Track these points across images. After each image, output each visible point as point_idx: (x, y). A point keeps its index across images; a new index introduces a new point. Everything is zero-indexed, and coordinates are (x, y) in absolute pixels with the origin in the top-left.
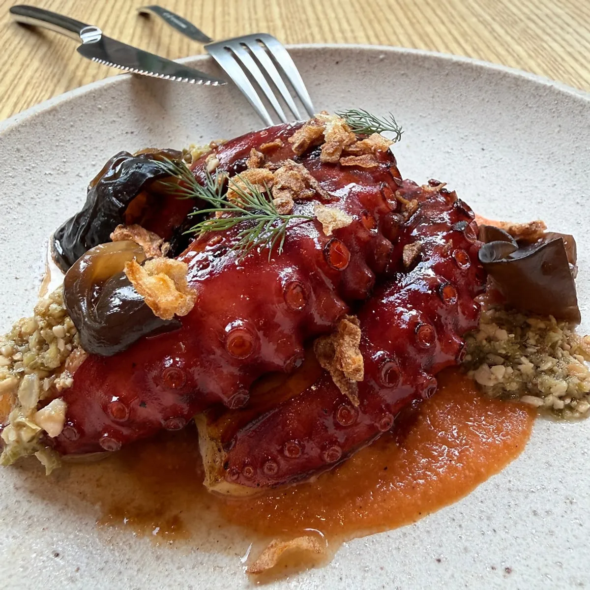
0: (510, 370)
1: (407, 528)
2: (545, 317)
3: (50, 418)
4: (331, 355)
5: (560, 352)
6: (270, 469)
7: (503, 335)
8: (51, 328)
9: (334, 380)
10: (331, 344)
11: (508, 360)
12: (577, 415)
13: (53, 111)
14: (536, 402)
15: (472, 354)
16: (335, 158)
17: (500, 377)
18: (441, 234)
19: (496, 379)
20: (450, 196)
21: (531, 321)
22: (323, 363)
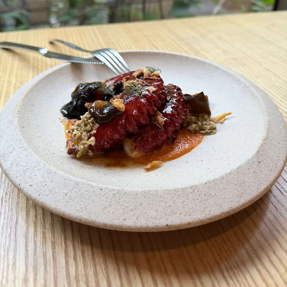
0: (196, 125)
1: (178, 159)
2: (202, 113)
3: (92, 141)
4: (156, 120)
5: (207, 120)
6: (146, 147)
7: (193, 118)
8: (88, 121)
9: (157, 125)
10: (155, 118)
11: (195, 123)
12: (213, 133)
13: (50, 75)
14: (204, 132)
15: (186, 124)
16: (148, 77)
17: (194, 127)
18: (176, 94)
19: (193, 127)
20: (175, 87)
21: (200, 115)
22: (154, 123)
